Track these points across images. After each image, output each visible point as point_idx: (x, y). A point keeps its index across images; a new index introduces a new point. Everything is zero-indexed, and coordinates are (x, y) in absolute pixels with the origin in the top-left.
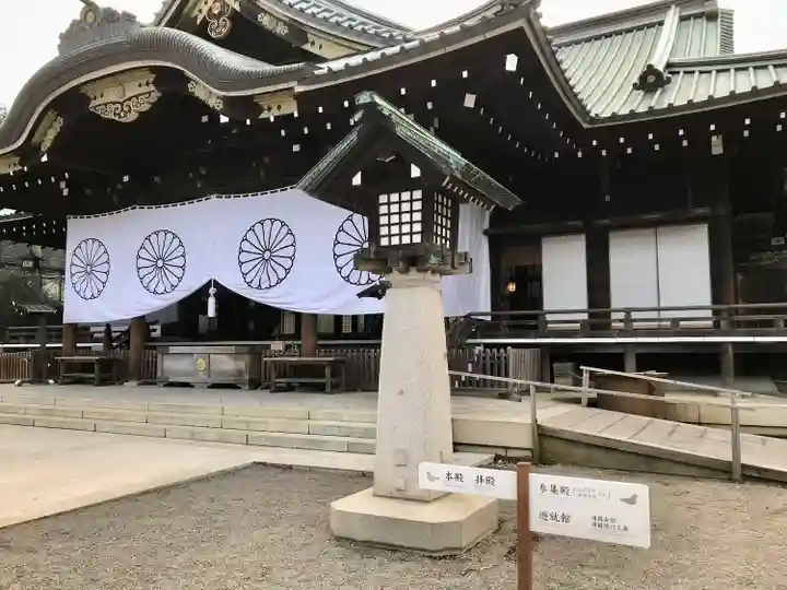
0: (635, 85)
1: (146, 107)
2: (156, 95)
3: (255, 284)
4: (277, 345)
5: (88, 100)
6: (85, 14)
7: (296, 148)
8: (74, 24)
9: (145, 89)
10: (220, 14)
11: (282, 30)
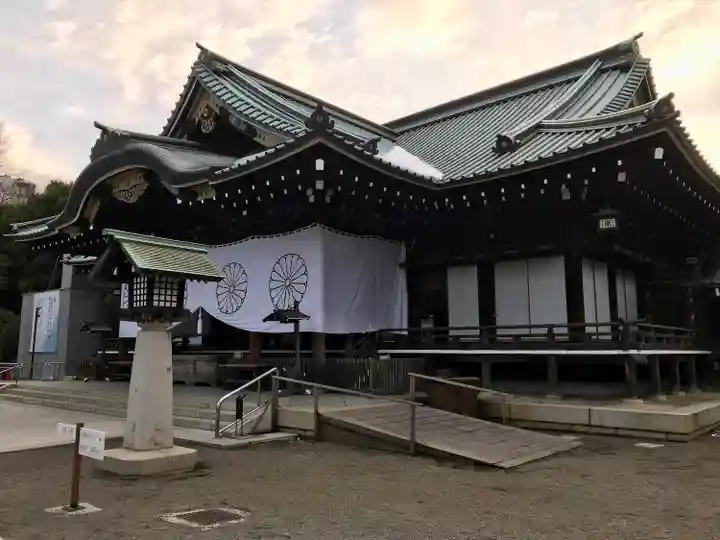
0: (493, 148)
1: (141, 193)
2: (146, 185)
3: (224, 310)
4: (238, 354)
5: (112, 188)
6: (102, 136)
7: (245, 213)
8: (98, 141)
9: (138, 182)
10: (208, 117)
11: (243, 127)
